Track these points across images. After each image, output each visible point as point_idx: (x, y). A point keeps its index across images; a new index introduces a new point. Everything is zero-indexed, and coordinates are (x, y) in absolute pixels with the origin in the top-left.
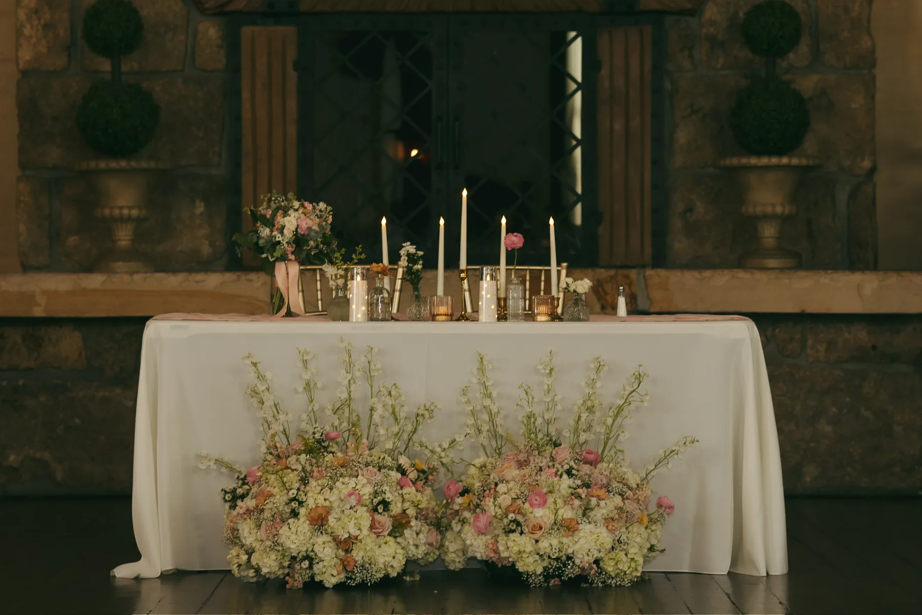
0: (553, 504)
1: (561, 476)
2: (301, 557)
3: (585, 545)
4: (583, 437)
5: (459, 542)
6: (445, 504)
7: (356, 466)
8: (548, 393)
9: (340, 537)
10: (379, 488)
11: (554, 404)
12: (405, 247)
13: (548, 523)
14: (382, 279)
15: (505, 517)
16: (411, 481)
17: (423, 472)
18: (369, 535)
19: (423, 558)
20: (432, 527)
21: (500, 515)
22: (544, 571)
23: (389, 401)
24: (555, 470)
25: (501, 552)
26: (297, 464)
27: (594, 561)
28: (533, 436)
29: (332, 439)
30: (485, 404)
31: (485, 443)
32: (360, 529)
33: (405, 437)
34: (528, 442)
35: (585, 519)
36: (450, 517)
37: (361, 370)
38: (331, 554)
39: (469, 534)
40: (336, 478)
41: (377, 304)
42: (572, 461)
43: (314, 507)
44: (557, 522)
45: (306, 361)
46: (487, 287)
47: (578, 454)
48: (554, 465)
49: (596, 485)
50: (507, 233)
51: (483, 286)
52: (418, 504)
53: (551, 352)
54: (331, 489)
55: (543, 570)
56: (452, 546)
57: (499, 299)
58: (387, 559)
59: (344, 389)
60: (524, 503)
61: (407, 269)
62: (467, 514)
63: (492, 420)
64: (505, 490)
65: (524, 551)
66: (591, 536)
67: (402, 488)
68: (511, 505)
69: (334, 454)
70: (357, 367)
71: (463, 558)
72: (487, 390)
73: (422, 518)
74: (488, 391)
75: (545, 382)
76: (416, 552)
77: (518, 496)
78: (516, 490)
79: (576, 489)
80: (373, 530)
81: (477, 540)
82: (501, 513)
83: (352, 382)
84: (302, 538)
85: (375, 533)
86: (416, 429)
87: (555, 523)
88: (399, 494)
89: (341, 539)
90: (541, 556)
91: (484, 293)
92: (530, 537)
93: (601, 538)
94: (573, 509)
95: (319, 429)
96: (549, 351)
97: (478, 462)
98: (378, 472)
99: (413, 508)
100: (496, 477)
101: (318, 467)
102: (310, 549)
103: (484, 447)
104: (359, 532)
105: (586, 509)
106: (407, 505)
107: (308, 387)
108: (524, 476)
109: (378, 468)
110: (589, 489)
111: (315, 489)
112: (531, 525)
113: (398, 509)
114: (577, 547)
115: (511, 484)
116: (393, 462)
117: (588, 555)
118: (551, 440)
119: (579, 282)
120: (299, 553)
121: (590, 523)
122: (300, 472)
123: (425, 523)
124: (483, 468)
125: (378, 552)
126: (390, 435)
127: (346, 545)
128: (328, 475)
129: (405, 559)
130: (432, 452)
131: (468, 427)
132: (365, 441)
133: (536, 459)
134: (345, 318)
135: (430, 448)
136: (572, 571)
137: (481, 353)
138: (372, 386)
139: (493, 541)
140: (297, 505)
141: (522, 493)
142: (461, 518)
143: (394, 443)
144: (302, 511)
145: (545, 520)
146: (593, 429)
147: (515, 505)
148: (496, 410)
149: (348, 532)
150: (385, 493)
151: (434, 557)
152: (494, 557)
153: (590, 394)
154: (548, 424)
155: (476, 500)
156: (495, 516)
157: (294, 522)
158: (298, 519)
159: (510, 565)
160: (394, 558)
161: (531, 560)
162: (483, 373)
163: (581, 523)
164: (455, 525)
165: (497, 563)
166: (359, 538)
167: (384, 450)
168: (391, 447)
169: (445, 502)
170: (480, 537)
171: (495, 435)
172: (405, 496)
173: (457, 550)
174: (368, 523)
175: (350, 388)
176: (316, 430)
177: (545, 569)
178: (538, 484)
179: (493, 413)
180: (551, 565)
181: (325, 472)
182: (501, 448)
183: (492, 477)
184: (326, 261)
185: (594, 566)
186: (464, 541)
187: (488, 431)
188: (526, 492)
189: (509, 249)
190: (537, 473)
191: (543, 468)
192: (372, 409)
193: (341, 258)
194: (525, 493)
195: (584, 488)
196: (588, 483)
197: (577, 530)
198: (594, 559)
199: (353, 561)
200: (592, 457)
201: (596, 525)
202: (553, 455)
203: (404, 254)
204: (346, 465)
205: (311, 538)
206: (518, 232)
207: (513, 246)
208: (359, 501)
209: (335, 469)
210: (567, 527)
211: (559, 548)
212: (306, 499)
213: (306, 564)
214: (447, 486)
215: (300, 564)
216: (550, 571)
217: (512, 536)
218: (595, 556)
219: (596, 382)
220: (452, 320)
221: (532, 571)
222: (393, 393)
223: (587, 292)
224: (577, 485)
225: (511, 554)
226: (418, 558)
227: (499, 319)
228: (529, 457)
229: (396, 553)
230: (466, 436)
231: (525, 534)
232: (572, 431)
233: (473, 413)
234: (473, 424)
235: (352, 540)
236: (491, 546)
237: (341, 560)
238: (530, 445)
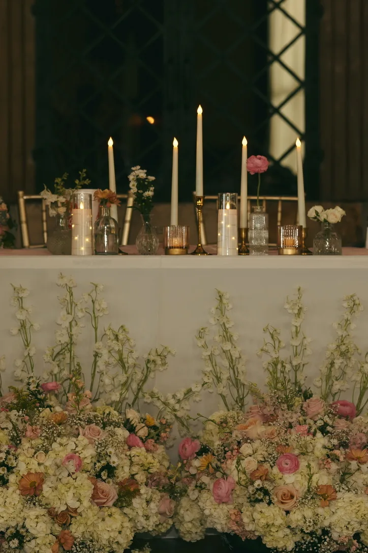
0: (306, 469)
1: (314, 434)
2: (9, 534)
3: (344, 518)
4: (337, 386)
5: (196, 510)
6: (180, 467)
7: (76, 424)
8: (297, 336)
9: (56, 510)
10: (104, 450)
11: (303, 348)
12: (134, 171)
13: (300, 491)
14: (109, 208)
15: (251, 484)
16: (141, 439)
17: (155, 428)
18: (90, 507)
19: (154, 530)
20: (163, 494)
21: (244, 480)
22: (296, 547)
23: (116, 346)
24: (307, 427)
25: (245, 524)
26: (7, 422)
27: (354, 535)
28: (279, 385)
29: (51, 391)
30: (224, 349)
31: (225, 392)
32: (79, 500)
33: (134, 386)
34: (275, 393)
35: (344, 486)
36: (185, 480)
37: (84, 310)
38: (45, 530)
39: (208, 503)
40: (52, 438)
41: (102, 237)
42: (327, 416)
43: (26, 474)
44: (311, 490)
45: (21, 298)
46: (226, 215)
47: (332, 407)
48: (305, 421)
49: (355, 444)
50: (249, 156)
51: (222, 215)
52: (149, 468)
53: (299, 289)
54: (46, 451)
55: (294, 545)
56: (188, 515)
57: (240, 230)
58: (112, 534)
59: (64, 331)
60: (272, 467)
61: (137, 196)
62: (205, 479)
63: (233, 367)
64: (250, 451)
65: (273, 524)
66: (351, 507)
67: (130, 448)
68: (257, 469)
69: (52, 409)
70: (79, 307)
71: (201, 528)
72: (227, 333)
73: (153, 484)
74: (228, 335)
75: (293, 323)
76: (146, 524)
77: (264, 458)
78: (262, 452)
79: (333, 450)
80: (96, 501)
81: (218, 510)
82: (245, 478)
83: (73, 323)
84: (12, 510)
85: (98, 504)
86: (146, 377)
87: (308, 490)
88: (126, 455)
89: (57, 512)
90: (292, 530)
91: (223, 222)
92: (280, 508)
93: (363, 509)
94: (329, 474)
95: (34, 379)
96: (298, 288)
97: (217, 416)
98: (101, 431)
99: (143, 472)
100: (239, 436)
101: (31, 425)
102: (21, 524)
103: (223, 397)
104: (79, 503)
105: (344, 474)
106: (135, 469)
107: (24, 329)
108: (272, 434)
109: (102, 426)
110: (347, 450)
111: (27, 452)
112: (280, 494)
113: (125, 475)
114: (334, 519)
115: (257, 444)
116: (120, 417)
117: (347, 528)
118: (300, 391)
119: (330, 211)
120: (7, 529)
121: (349, 491)
122: (11, 430)
123: (157, 489)
124: (224, 425)
125: (101, 525)
126: (116, 384)
127: (64, 518)
128: (43, 435)
129: (133, 534)
130: (166, 404)
131: (206, 375)
132: (88, 392)
133: (285, 415)
134: (67, 250)
135: (163, 399)
136: (329, 547)
137: (219, 290)
138: (96, 329)
139: (236, 511)
140: (6, 472)
141: (269, 454)
142: (199, 483)
143: (121, 394)
144: (12, 478)
145: (297, 487)
146: (347, 376)
147: (262, 469)
148: (238, 356)
149: (66, 504)
150: (110, 456)
151: (166, 527)
152: (238, 530)
153: (344, 336)
154: (296, 371)
155: (216, 462)
156: (238, 483)
157: (2, 492)
158: (7, 488)
159: (255, 538)
160: (120, 532)
161: (281, 534)
162: (222, 313)
163: (339, 491)
164: (192, 492)
165: (240, 536)
166: (79, 511)
167: (109, 402)
168: (118, 399)
169: (180, 465)
170: (221, 506)
171: (236, 383)
172: (133, 458)
173: (193, 520)
174: (90, 493)
175: (71, 331)
176: (31, 381)
177: (297, 544)
178: (287, 445)
179: (234, 358)
180: (304, 540)
181: (39, 431)
182: (243, 398)
183: (234, 435)
184: (46, 187)
185: (355, 542)
186: (202, 510)
187: (228, 379)
188: (275, 454)
189: (252, 173)
190: (286, 432)
191: (293, 424)
192: (96, 355)
193: (62, 184)
194: (273, 455)
195: (341, 448)
196: (345, 442)
197: (335, 499)
198: (354, 533)
199: (71, 538)
200: (347, 409)
201: (356, 493)
202: (303, 408)
203: (133, 179)
204: (65, 422)
205: (22, 511)
206: (261, 155)
207: (257, 170)
208: (80, 467)
209: (52, 427)
210: (322, 495)
211: (314, 521)
212: (17, 465)
213: (15, 543)
214: (182, 445)
215: (9, 543)
216: (303, 547)
217: (258, 506)
218: (355, 530)
219: (350, 323)
220: (187, 253)
221: (282, 548)
222: (121, 337)
223: (340, 221)
224: (334, 445)
225: (257, 527)
226: (149, 531)
227: (240, 252)
228: (277, 411)
229: (123, 527)
230: (203, 385)
231: (274, 504)
232: (324, 379)
233: (211, 357)
234: (211, 371)
235: (70, 513)
236: (233, 517)
237: (57, 537)
238: (277, 396)
